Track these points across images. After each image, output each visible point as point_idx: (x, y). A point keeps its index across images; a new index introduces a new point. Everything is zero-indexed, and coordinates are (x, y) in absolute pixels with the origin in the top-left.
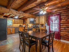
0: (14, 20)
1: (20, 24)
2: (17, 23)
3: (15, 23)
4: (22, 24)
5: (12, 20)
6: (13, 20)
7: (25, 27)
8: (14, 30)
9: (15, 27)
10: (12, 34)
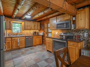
0: (25, 23)
1: (34, 31)
2: (29, 28)
3: (26, 28)
4: (37, 31)
5: (21, 23)
6: (23, 23)
7: (43, 36)
8: (24, 42)
9: (25, 37)
10: (19, 48)
